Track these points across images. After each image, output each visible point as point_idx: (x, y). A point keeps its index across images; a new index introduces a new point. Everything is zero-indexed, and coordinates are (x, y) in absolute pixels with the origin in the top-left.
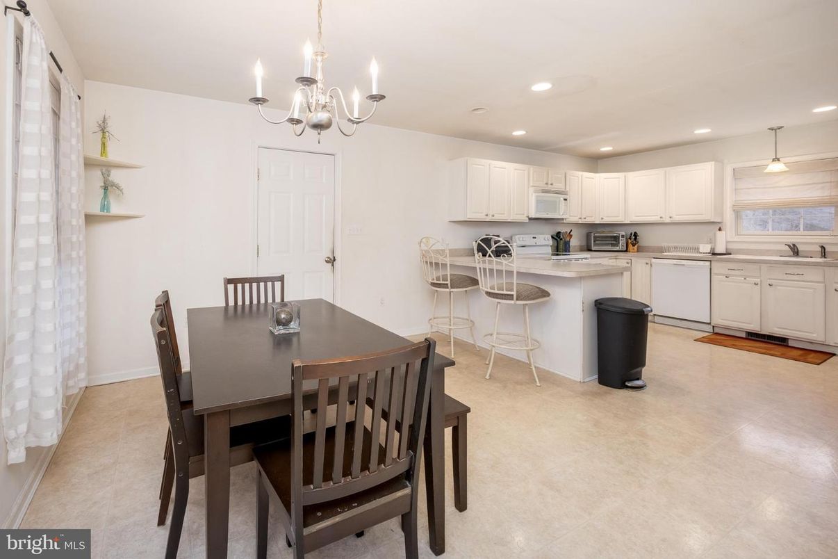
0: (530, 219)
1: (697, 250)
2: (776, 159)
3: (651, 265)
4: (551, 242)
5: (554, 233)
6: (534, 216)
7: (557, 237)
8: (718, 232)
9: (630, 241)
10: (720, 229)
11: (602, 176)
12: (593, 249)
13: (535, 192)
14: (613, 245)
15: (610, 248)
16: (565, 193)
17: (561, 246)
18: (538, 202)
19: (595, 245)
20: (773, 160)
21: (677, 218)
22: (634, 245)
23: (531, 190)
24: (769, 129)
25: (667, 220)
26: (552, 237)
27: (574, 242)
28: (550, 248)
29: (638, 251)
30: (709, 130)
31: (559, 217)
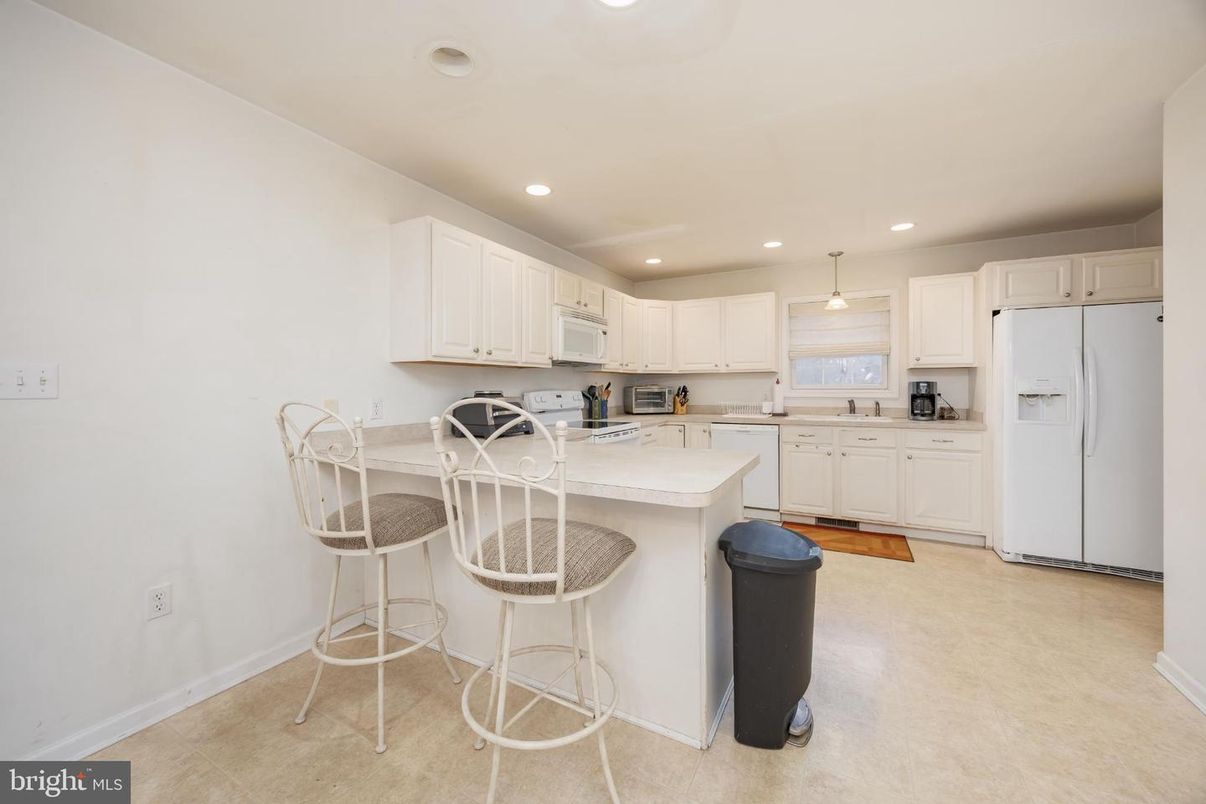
0: (556, 363)
1: (759, 410)
2: (836, 294)
3: (710, 433)
4: (581, 403)
5: (586, 389)
6: (560, 356)
7: (590, 394)
8: (776, 385)
9: (678, 399)
10: (778, 382)
11: (647, 302)
12: (634, 412)
13: (563, 314)
14: (656, 405)
15: (652, 410)
16: (605, 323)
17: (596, 409)
18: (568, 333)
19: (638, 405)
20: (834, 294)
21: (735, 367)
22: (682, 405)
23: (557, 310)
24: (830, 254)
25: (723, 369)
26: (584, 395)
27: (613, 401)
28: (580, 412)
29: (687, 413)
30: (779, 244)
31: (594, 361)
